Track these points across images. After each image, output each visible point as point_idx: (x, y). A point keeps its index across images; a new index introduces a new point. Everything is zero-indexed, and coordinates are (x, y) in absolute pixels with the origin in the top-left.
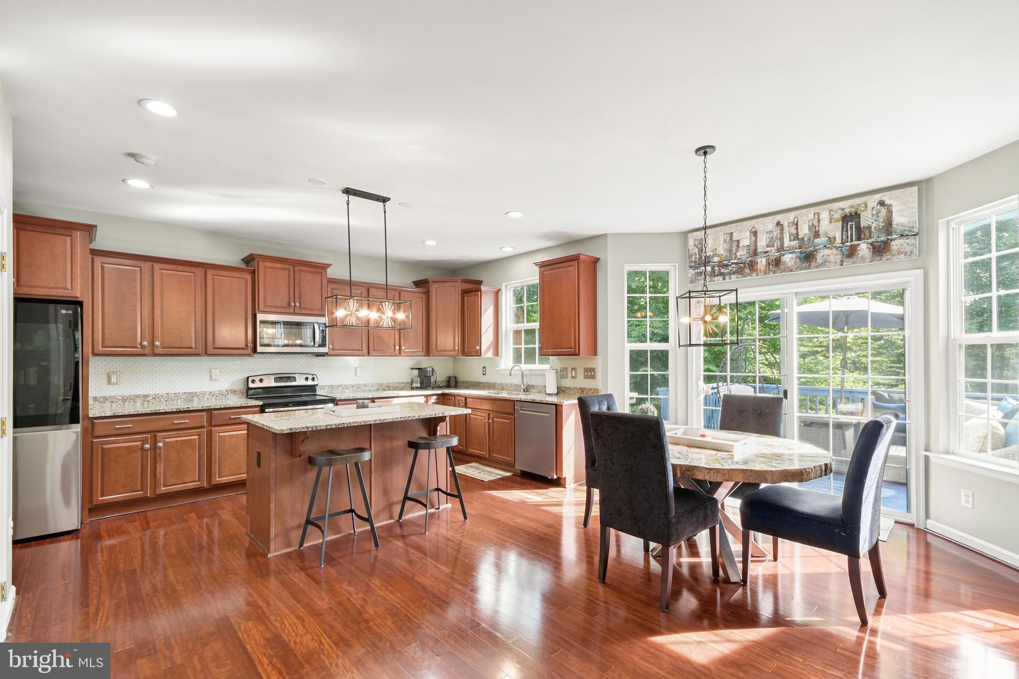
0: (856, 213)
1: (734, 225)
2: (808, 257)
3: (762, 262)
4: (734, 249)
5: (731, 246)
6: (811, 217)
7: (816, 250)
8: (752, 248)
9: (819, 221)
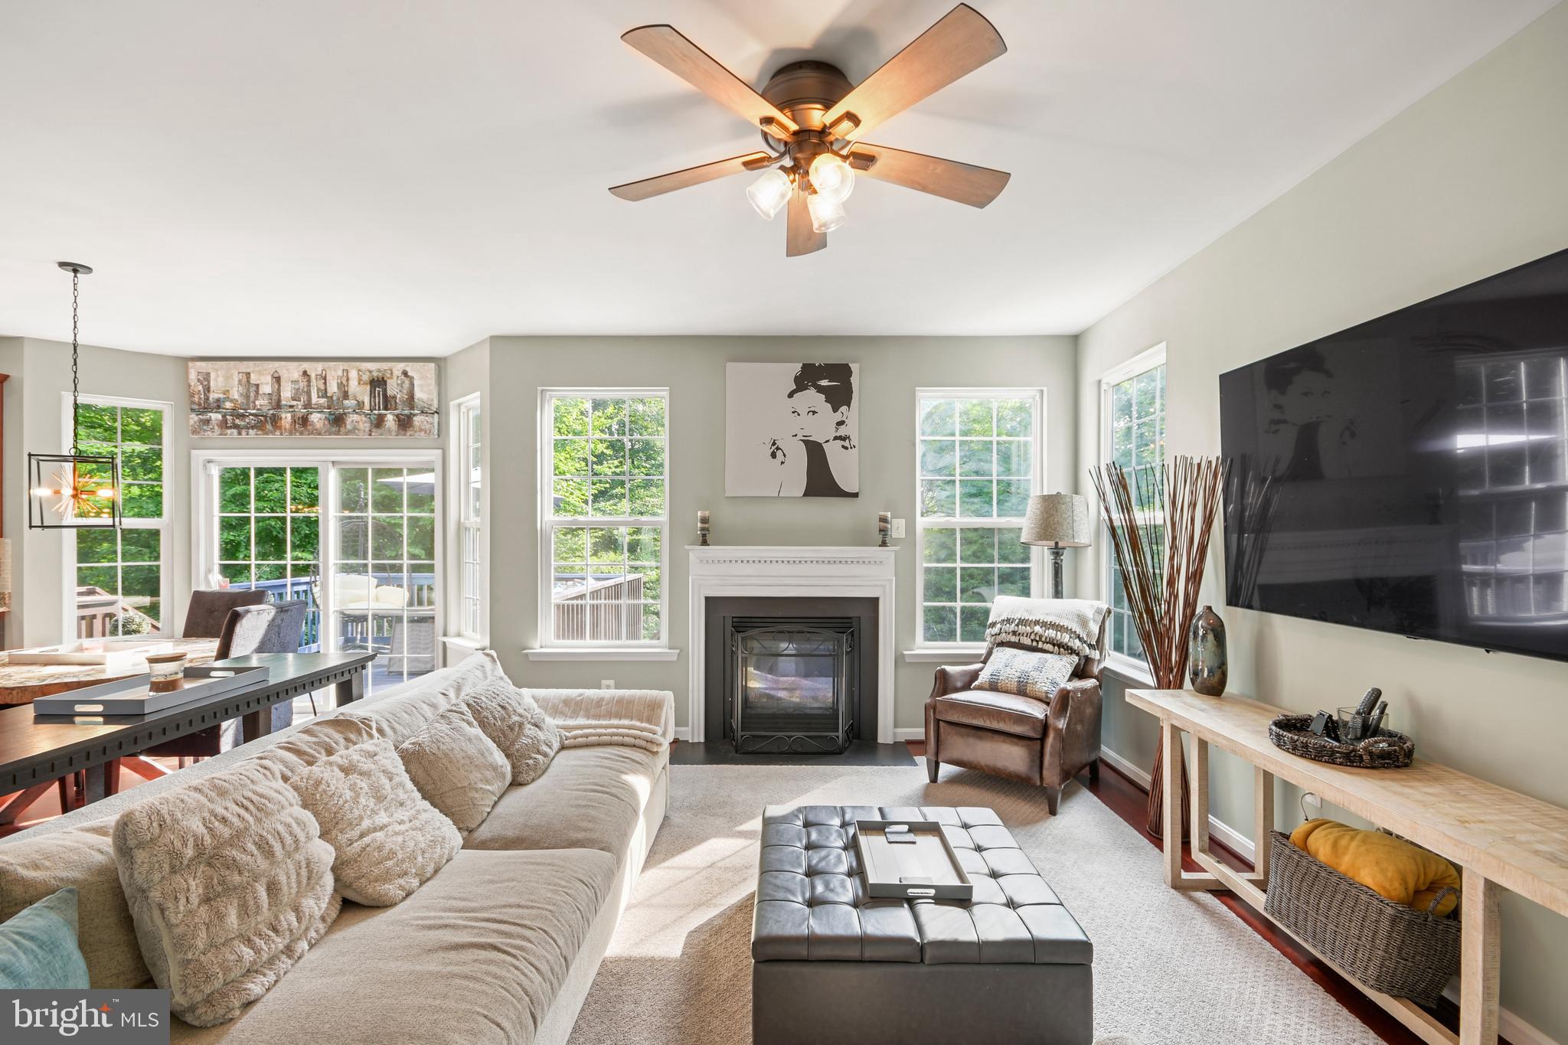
0: (383, 378)
1: (251, 363)
2: (337, 421)
3: (287, 418)
4: (252, 395)
5: (248, 390)
6: (340, 373)
7: (345, 414)
8: (275, 398)
9: (348, 380)
